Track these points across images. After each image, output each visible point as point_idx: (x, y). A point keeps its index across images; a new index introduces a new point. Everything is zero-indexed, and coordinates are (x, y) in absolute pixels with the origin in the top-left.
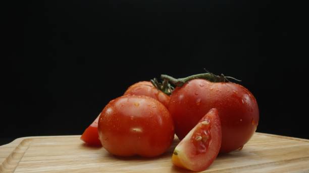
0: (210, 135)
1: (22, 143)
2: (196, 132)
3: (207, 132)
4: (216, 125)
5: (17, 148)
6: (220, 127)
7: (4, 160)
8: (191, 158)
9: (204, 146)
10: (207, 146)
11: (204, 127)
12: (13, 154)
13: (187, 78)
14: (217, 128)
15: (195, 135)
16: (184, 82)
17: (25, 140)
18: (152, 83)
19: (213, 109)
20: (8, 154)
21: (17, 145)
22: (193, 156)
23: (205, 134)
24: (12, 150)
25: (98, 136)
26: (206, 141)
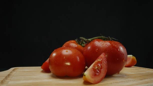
0: (101, 66)
1: (14, 70)
2: (95, 65)
3: (100, 65)
4: (104, 61)
5: (11, 72)
6: (106, 62)
7: (4, 78)
8: (92, 77)
9: (98, 71)
10: (100, 71)
11: (99, 62)
12: (9, 75)
13: (92, 39)
14: (105, 62)
15: (94, 66)
16: (90, 40)
17: (15, 69)
18: (76, 41)
19: (103, 53)
20: (6, 75)
21: (11, 71)
22: (93, 76)
23: (99, 66)
24: (8, 73)
25: (48, 67)
26: (99, 69)
